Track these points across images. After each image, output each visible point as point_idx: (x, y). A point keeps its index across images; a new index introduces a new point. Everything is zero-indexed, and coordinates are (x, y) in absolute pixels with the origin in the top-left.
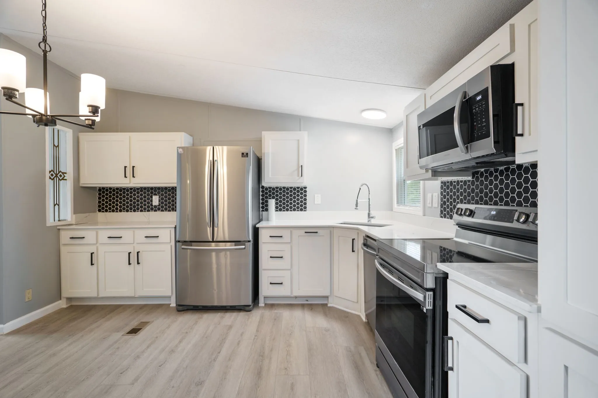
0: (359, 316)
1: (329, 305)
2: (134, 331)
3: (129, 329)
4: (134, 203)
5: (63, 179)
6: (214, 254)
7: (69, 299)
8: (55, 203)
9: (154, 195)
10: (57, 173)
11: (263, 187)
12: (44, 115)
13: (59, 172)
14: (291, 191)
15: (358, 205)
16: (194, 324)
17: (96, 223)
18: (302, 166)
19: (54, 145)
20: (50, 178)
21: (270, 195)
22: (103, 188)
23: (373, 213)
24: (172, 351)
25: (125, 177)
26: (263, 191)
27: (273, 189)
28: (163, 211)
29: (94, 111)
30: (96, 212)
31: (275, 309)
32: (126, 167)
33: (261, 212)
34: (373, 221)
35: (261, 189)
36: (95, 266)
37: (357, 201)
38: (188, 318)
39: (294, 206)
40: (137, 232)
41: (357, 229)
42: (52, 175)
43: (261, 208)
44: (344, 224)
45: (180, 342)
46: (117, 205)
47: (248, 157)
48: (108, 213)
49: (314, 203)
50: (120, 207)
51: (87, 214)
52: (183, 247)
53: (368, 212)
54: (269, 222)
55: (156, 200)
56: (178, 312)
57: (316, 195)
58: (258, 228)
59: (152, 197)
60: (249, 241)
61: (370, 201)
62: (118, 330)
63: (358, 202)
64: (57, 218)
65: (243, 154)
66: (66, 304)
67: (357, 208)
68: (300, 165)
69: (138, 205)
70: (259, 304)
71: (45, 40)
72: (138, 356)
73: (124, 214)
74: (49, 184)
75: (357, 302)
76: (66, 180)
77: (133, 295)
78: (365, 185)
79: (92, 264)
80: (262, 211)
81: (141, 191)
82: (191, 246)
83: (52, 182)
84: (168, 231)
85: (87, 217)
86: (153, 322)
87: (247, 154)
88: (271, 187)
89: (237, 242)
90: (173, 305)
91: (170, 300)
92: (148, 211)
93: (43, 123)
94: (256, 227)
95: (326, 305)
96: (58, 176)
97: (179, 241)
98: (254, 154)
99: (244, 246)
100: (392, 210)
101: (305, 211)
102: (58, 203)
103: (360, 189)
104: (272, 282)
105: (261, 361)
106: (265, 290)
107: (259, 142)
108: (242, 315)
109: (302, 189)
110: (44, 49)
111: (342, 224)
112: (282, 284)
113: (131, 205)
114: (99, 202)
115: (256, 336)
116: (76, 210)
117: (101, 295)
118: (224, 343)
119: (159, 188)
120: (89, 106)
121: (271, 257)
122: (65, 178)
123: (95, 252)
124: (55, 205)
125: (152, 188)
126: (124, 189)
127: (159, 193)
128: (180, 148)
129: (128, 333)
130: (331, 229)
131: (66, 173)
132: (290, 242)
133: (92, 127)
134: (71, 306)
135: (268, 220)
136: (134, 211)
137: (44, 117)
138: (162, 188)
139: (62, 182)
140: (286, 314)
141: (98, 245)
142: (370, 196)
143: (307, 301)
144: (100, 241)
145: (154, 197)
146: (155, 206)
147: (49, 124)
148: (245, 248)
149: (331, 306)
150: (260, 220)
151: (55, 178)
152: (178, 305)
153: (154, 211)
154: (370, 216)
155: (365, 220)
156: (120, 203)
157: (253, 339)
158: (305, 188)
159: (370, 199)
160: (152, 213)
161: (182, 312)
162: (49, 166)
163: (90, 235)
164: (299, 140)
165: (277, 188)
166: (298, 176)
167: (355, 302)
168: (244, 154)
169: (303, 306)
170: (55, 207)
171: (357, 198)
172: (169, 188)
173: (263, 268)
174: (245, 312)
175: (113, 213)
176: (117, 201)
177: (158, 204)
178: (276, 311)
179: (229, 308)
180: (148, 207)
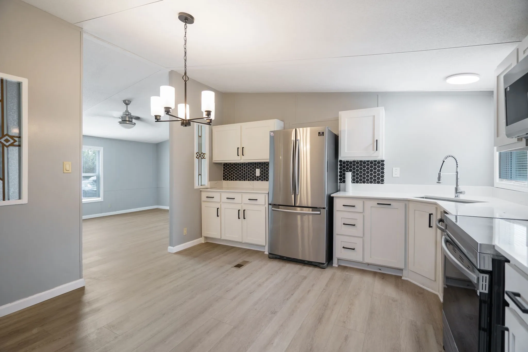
0: (436, 296)
1: (403, 278)
2: (239, 266)
3: (236, 263)
4: (244, 174)
5: (203, 158)
6: (299, 217)
7: (206, 238)
8: (199, 174)
9: (257, 168)
10: (201, 154)
11: (341, 161)
12: (185, 120)
13: (201, 153)
14: (368, 165)
15: (441, 178)
16: (278, 269)
17: (221, 188)
18: (377, 140)
19: (199, 136)
20: (197, 158)
21: (347, 169)
22: (226, 164)
23: (461, 188)
24: (260, 285)
25: (238, 155)
26: (341, 165)
27: (351, 163)
28: (263, 181)
29: (208, 114)
30: (221, 180)
31: (347, 271)
32: (239, 148)
33: (339, 184)
34: (462, 197)
35: (339, 163)
36: (219, 217)
37: (439, 175)
38: (276, 264)
39: (371, 178)
40: (244, 195)
41: (436, 204)
42: (198, 155)
43: (339, 180)
44: (426, 198)
45: (267, 280)
46: (234, 175)
47: (323, 135)
48: (228, 181)
49: (392, 176)
50: (236, 177)
51: (216, 182)
52: (273, 209)
53: (455, 186)
54: (346, 192)
55: (258, 172)
56: (269, 259)
57: (394, 169)
58: (333, 197)
59: (255, 170)
60: (324, 208)
61: (459, 174)
62: (229, 263)
63: (441, 176)
64: (200, 184)
65: (319, 133)
66: (204, 241)
67: (440, 182)
68: (375, 140)
69: (246, 175)
70: (333, 264)
71: (185, 74)
72: (238, 283)
73: (238, 182)
74: (196, 161)
75: (435, 281)
76: (205, 158)
77: (241, 241)
78: (451, 158)
79: (218, 216)
80: (340, 182)
81: (249, 165)
82: (279, 208)
83: (197, 160)
84: (264, 195)
85: (216, 183)
86: (251, 262)
87: (323, 133)
88: (349, 161)
89: (314, 208)
90: (267, 253)
91: (265, 249)
92: (253, 180)
93: (184, 125)
94: (331, 196)
95: (401, 277)
96: (201, 156)
97: (270, 204)
98: (330, 132)
99: (319, 212)
100: (493, 185)
101: (383, 183)
102: (201, 174)
103: (444, 161)
104: (345, 247)
105: (324, 310)
106: (338, 253)
107: (336, 121)
108: (316, 271)
109: (379, 162)
110: (185, 80)
111: (423, 198)
112: (354, 249)
113: (242, 175)
114: (224, 173)
115: (324, 289)
116: (211, 179)
117: (222, 238)
118: (298, 288)
119: (260, 163)
120: (206, 111)
121: (344, 224)
122: (204, 157)
123: (220, 208)
124: (199, 175)
125: (255, 163)
126: (238, 164)
127: (260, 167)
128: (272, 132)
129: (235, 266)
130: (406, 202)
131: (205, 154)
132: (362, 212)
133: (210, 124)
134: (207, 242)
135: (345, 190)
136: (244, 180)
137: (185, 121)
138: (262, 163)
139: (203, 160)
140: (356, 278)
141: (221, 203)
142: (458, 169)
143: (380, 270)
144: (222, 201)
145: (257, 170)
146: (258, 177)
147: (187, 125)
148: (320, 214)
149: (406, 280)
150: (337, 191)
151: (199, 158)
152: (270, 254)
153: (257, 181)
154: (458, 191)
155: (452, 195)
156: (236, 174)
157: (322, 291)
158: (383, 161)
159: (459, 173)
160: (255, 182)
161: (272, 259)
162: (196, 150)
163: (217, 196)
164: (374, 116)
165: (354, 161)
166: (373, 150)
167: (433, 281)
168: (321, 133)
169: (375, 274)
170: (199, 176)
171: (440, 171)
172: (266, 163)
173: (337, 233)
174: (319, 268)
175: (232, 181)
176: (234, 173)
177: (259, 175)
178: (347, 273)
179: (307, 262)
180: (253, 177)
